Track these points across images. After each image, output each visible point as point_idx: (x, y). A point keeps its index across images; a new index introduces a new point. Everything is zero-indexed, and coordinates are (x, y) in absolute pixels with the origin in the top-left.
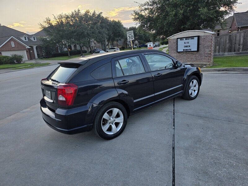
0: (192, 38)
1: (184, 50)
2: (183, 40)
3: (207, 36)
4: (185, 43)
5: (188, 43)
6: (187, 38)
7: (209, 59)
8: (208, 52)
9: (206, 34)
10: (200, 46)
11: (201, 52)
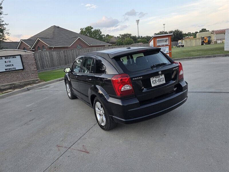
0: (14, 56)
1: (6, 70)
2: (2, 59)
3: (28, 55)
4: (6, 62)
5: (10, 62)
6: (6, 57)
7: (36, 75)
8: (34, 69)
9: (27, 53)
10: (24, 64)
11: (26, 70)
